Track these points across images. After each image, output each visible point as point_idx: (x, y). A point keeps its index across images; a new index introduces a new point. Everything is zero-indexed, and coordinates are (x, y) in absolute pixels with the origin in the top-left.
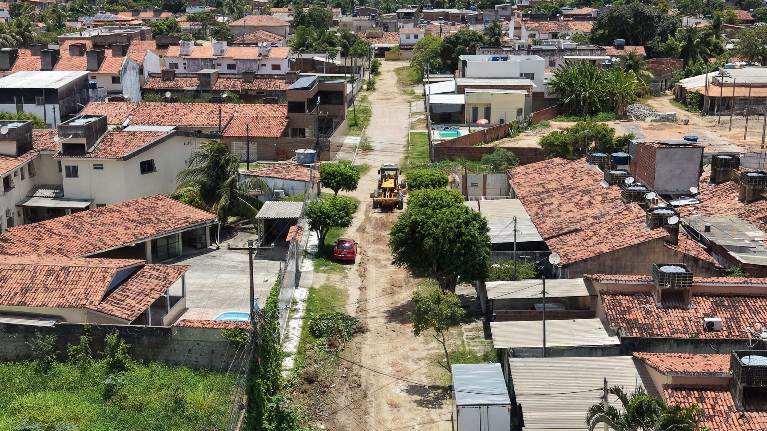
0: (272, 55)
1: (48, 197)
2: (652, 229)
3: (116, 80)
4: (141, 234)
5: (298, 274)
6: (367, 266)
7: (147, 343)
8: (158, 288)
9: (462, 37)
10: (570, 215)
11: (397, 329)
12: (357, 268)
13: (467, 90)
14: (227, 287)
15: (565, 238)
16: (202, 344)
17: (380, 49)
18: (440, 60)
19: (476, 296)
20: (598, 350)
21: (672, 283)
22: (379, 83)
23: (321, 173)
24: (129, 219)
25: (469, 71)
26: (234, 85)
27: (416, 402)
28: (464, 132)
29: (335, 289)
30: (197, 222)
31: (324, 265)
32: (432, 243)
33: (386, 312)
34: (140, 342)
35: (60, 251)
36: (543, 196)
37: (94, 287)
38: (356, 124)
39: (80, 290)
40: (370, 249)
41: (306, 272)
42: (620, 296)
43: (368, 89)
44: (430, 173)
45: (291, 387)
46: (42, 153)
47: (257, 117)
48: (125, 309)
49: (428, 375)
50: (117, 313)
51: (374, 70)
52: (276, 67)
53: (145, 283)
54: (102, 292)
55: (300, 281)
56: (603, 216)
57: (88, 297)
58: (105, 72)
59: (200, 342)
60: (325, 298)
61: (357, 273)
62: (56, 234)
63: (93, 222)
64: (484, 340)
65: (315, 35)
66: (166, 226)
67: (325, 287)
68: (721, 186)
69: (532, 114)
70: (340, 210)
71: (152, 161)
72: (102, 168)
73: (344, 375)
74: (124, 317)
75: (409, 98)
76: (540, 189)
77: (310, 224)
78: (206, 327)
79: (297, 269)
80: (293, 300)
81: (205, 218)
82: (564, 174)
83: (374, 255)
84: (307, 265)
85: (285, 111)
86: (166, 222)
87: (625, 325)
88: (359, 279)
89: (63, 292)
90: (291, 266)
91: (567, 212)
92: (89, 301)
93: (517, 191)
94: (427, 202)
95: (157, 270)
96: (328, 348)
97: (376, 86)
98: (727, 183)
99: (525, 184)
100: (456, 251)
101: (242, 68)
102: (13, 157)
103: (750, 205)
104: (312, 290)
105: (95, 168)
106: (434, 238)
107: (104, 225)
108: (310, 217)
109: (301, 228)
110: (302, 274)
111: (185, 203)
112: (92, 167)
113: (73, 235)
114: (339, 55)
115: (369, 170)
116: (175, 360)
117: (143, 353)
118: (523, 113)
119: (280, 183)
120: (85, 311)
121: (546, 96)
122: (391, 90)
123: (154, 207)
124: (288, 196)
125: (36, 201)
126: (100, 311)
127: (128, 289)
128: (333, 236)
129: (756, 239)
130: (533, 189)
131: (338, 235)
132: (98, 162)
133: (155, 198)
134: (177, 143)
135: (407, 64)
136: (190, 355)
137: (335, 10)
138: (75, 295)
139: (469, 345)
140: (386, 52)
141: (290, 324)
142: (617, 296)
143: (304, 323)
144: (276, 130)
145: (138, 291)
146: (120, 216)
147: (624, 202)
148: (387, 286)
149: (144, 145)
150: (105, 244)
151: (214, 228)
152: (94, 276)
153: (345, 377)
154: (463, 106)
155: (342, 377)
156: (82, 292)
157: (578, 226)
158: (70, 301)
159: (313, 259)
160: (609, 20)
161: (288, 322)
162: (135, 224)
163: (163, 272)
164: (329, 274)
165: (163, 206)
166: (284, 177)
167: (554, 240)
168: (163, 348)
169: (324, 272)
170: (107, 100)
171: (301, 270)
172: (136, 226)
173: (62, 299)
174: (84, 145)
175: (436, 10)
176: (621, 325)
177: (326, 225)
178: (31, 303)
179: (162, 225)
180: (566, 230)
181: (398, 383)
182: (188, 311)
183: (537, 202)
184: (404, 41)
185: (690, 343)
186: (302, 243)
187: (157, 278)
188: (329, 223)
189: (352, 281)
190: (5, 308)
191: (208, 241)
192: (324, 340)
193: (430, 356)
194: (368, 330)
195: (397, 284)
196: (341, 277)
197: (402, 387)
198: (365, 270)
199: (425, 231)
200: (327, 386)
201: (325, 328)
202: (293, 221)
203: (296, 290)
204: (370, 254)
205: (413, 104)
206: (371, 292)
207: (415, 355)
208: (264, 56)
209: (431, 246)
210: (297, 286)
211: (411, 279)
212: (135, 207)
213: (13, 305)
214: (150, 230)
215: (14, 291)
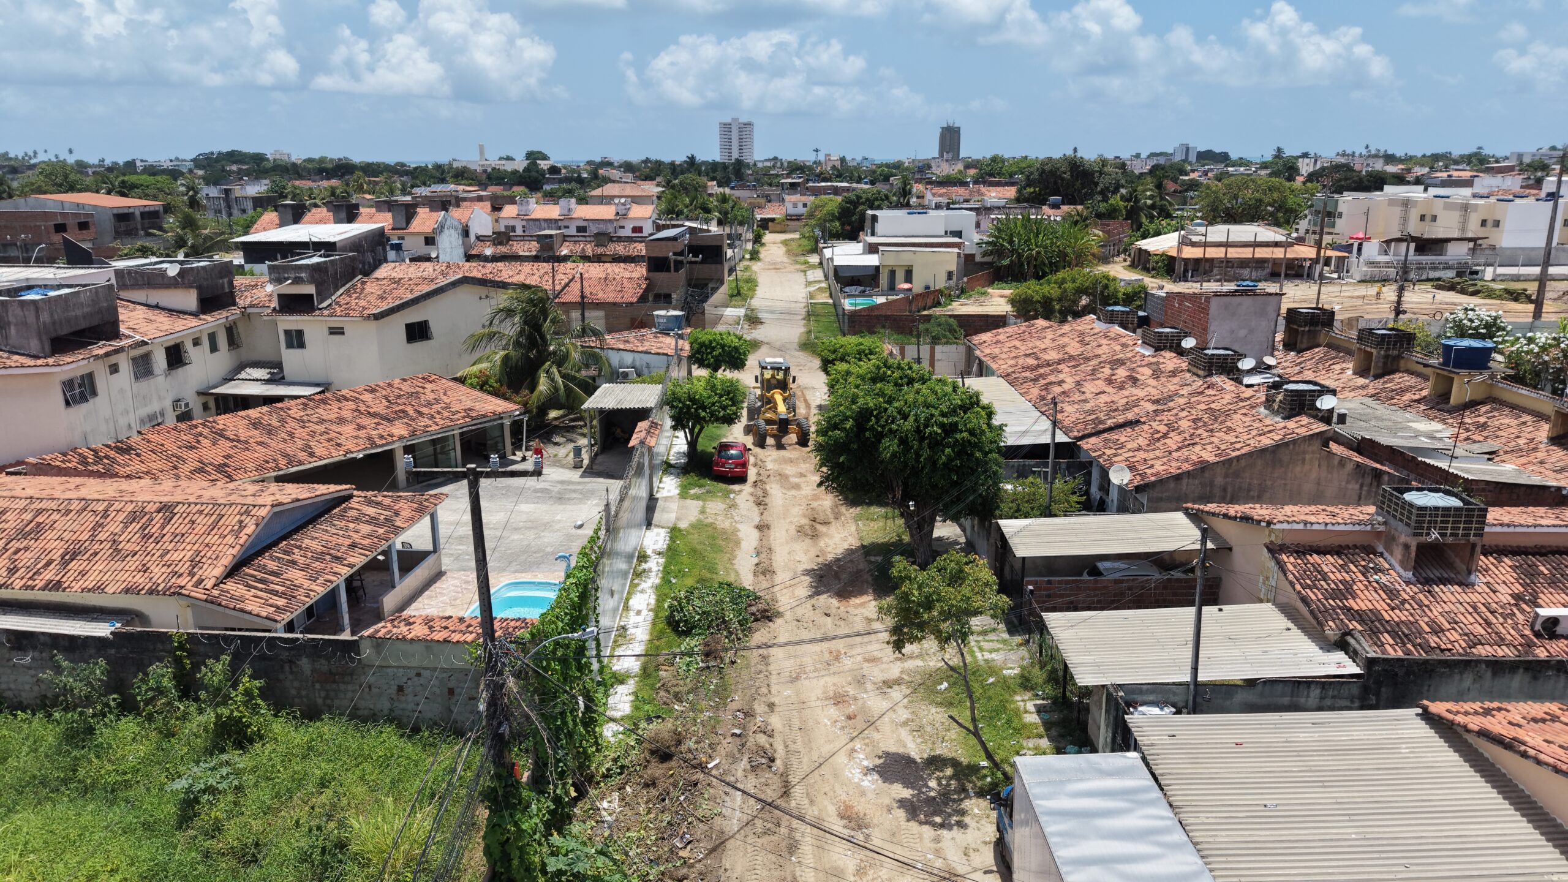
0: (631, 214)
1: (257, 380)
2: (1287, 418)
3: (430, 241)
4: (382, 437)
5: (652, 503)
6: (768, 487)
7: (309, 673)
8: (366, 542)
9: (864, 196)
10: (1104, 398)
11: (833, 611)
12: (751, 490)
13: (881, 248)
14: (527, 528)
15: (1116, 437)
16: (426, 674)
17: (762, 220)
18: (838, 224)
19: (963, 540)
20: (1313, 687)
21: (1441, 528)
22: (763, 253)
23: (691, 344)
24: (369, 413)
25: (879, 227)
26: (583, 249)
27: (902, 803)
28: (881, 300)
29: (715, 529)
30: (485, 416)
31: (696, 485)
32: (896, 449)
33: (808, 572)
34: (294, 670)
35: (221, 468)
36: (1042, 371)
37: (214, 548)
38: (739, 294)
39: (182, 555)
40: (770, 458)
41: (666, 499)
42: (1315, 556)
43: (751, 259)
44: (856, 342)
45: (620, 774)
46: (249, 310)
47: (606, 279)
48: (276, 593)
49: (914, 726)
50: (252, 606)
51: (757, 239)
52: (638, 229)
53: (341, 533)
54: (227, 559)
55: (656, 515)
56: (1170, 398)
57: (195, 570)
58: (416, 231)
59: (422, 671)
60: (699, 547)
61: (752, 499)
62: (228, 439)
63: (305, 418)
64: (1006, 636)
65: (687, 200)
66: (430, 423)
67: (698, 526)
68: (1308, 354)
69: (965, 279)
70: (721, 396)
71: (426, 322)
72: (343, 333)
73: (738, 731)
74: (264, 614)
75: (803, 267)
76: (1031, 361)
77: (673, 418)
78: (432, 640)
79: (651, 495)
80: (640, 553)
81: (499, 410)
82: (1065, 340)
83: (776, 467)
84: (669, 486)
85: (644, 271)
86: (432, 417)
87: (1360, 628)
88: (756, 509)
89: (148, 558)
90: (639, 490)
91: (1097, 394)
92: (195, 579)
93: (994, 366)
94: (885, 373)
95: (377, 504)
96: (702, 661)
97: (761, 256)
98: (1317, 350)
99: (1004, 356)
100: (943, 464)
101: (593, 229)
102: (190, 314)
103: (1382, 381)
104: (675, 532)
105: (331, 333)
106: (901, 438)
107: (321, 421)
108: (672, 407)
109: (656, 424)
110: (660, 503)
111: (472, 386)
112: (326, 331)
113: (259, 440)
114: (714, 222)
115: (759, 347)
116: (372, 706)
117: (304, 693)
118: (955, 278)
119: (628, 358)
120: (184, 602)
121: (978, 259)
122: (779, 260)
123: (418, 393)
124: (641, 375)
125: (236, 386)
126: (212, 602)
127: (300, 547)
128: (713, 438)
129: (1438, 435)
130: (1021, 361)
131: (719, 436)
132: (336, 322)
133: (423, 378)
134: (466, 296)
135: (797, 236)
136: (403, 698)
137: (710, 183)
138: (169, 566)
139: (981, 649)
140: (770, 224)
141: (631, 602)
142: (1308, 557)
143: (658, 601)
144: (631, 294)
145: (320, 548)
146: (354, 407)
147: (1198, 376)
148: (805, 521)
149: (410, 297)
150: (312, 455)
151: (516, 426)
152: (220, 523)
153: (739, 736)
154: (877, 268)
155: (733, 735)
156: (185, 559)
157: (1130, 416)
158: (154, 580)
159: (677, 476)
160: (1041, 175)
161: (627, 600)
162: (376, 421)
163: (388, 508)
164: (704, 500)
165: (432, 391)
166: (635, 349)
167: (1093, 440)
168: (344, 683)
169: (697, 497)
170: (407, 261)
171: (658, 496)
172: (378, 424)
173: (141, 574)
174: (312, 295)
175: (823, 184)
176: (1351, 627)
177: (699, 420)
178: (73, 584)
179: (423, 422)
180: (1110, 423)
181: (853, 750)
182: (444, 578)
183: (1035, 380)
184: (792, 211)
185: (1521, 670)
186: (661, 449)
187: (373, 521)
188: (704, 418)
189: (743, 513)
190: (16, 593)
191: (509, 447)
192: (693, 643)
193: (909, 675)
194: (779, 614)
195: (821, 518)
196: (724, 506)
197: (865, 763)
198: (765, 493)
199: (883, 427)
200: (700, 764)
201: (697, 617)
202: (642, 414)
203: (648, 533)
204: (770, 465)
205: (809, 273)
206: (777, 534)
207: (877, 674)
208: (622, 215)
209: (894, 455)
210: (649, 524)
211: (843, 509)
212: (384, 393)
213: (33, 588)
214: (399, 429)
215: (48, 558)
